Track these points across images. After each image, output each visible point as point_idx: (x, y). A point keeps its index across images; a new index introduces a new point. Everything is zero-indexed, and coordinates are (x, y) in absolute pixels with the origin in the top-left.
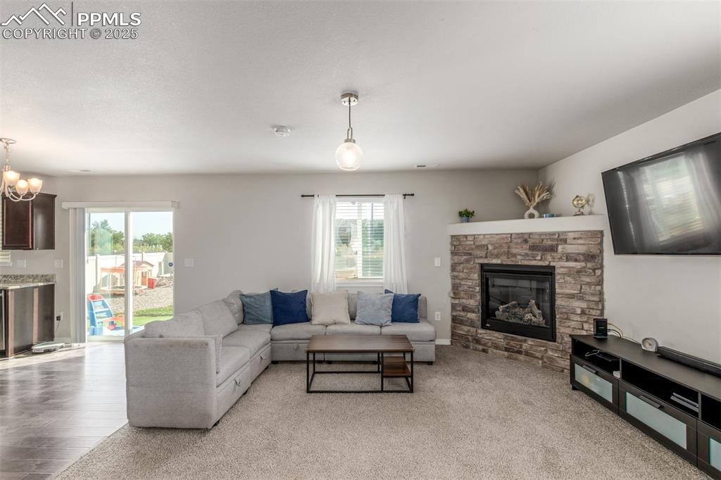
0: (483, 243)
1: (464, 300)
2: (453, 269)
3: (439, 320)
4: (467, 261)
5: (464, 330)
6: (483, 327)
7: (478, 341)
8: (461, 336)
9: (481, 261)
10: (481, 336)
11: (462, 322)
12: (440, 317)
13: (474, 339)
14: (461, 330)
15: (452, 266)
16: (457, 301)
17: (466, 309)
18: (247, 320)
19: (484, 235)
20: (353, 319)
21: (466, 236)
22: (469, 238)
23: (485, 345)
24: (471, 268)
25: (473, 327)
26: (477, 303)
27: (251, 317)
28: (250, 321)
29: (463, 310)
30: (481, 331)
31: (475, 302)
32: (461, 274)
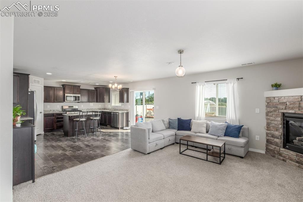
0: (284, 101)
1: (273, 132)
2: (267, 114)
3: (258, 140)
4: (275, 111)
5: (272, 147)
6: (284, 147)
7: (280, 155)
8: (271, 150)
9: (283, 111)
10: (282, 152)
11: (271, 143)
12: (259, 138)
13: (278, 153)
14: (271, 147)
15: (266, 113)
16: (269, 132)
17: (273, 136)
18: (170, 128)
19: (284, 97)
20: (207, 132)
21: (274, 98)
22: (276, 99)
23: (284, 157)
24: (277, 115)
25: (278, 146)
26: (280, 134)
27: (171, 126)
28: (171, 128)
29: (272, 137)
30: (282, 149)
31: (279, 133)
32: (271, 117)
